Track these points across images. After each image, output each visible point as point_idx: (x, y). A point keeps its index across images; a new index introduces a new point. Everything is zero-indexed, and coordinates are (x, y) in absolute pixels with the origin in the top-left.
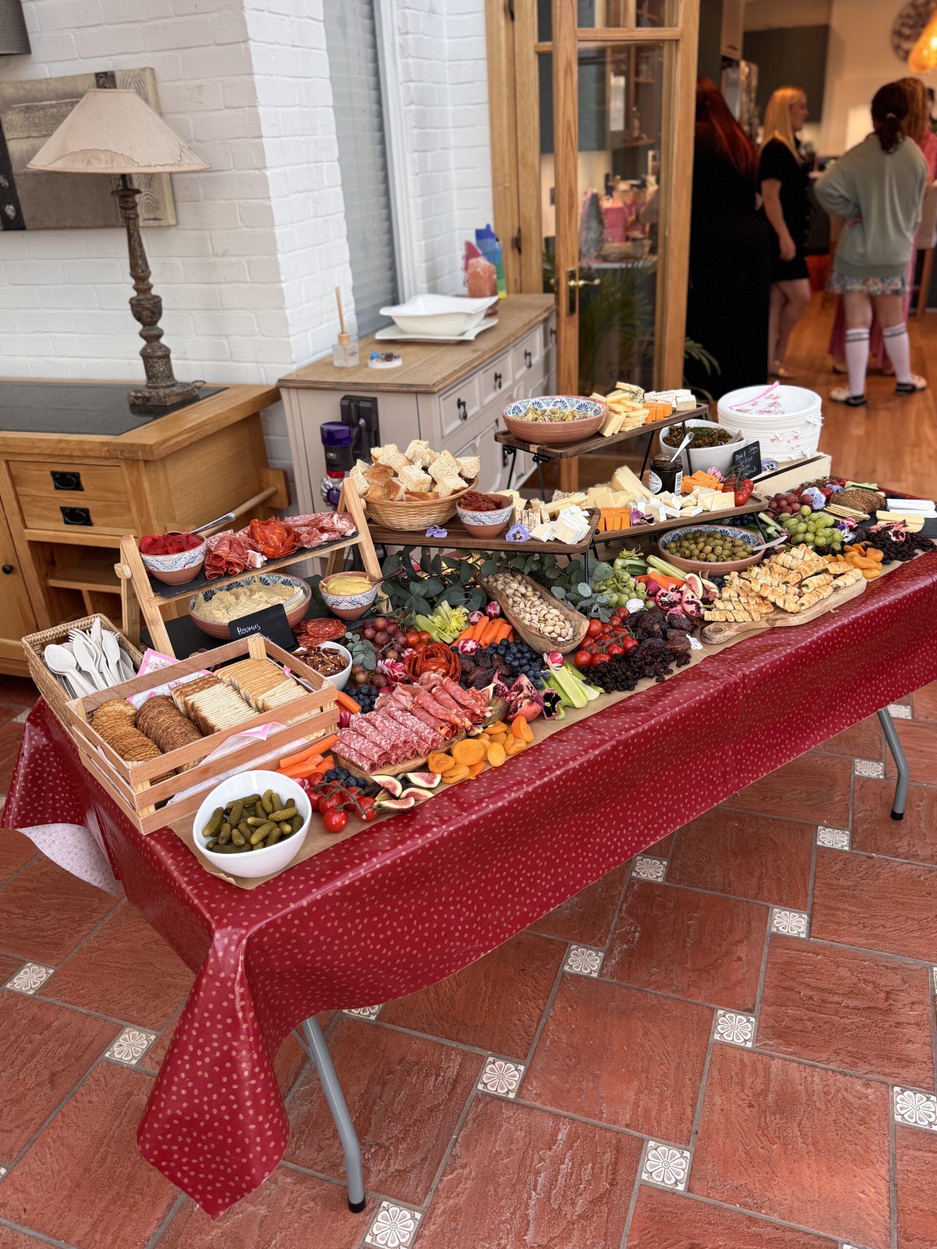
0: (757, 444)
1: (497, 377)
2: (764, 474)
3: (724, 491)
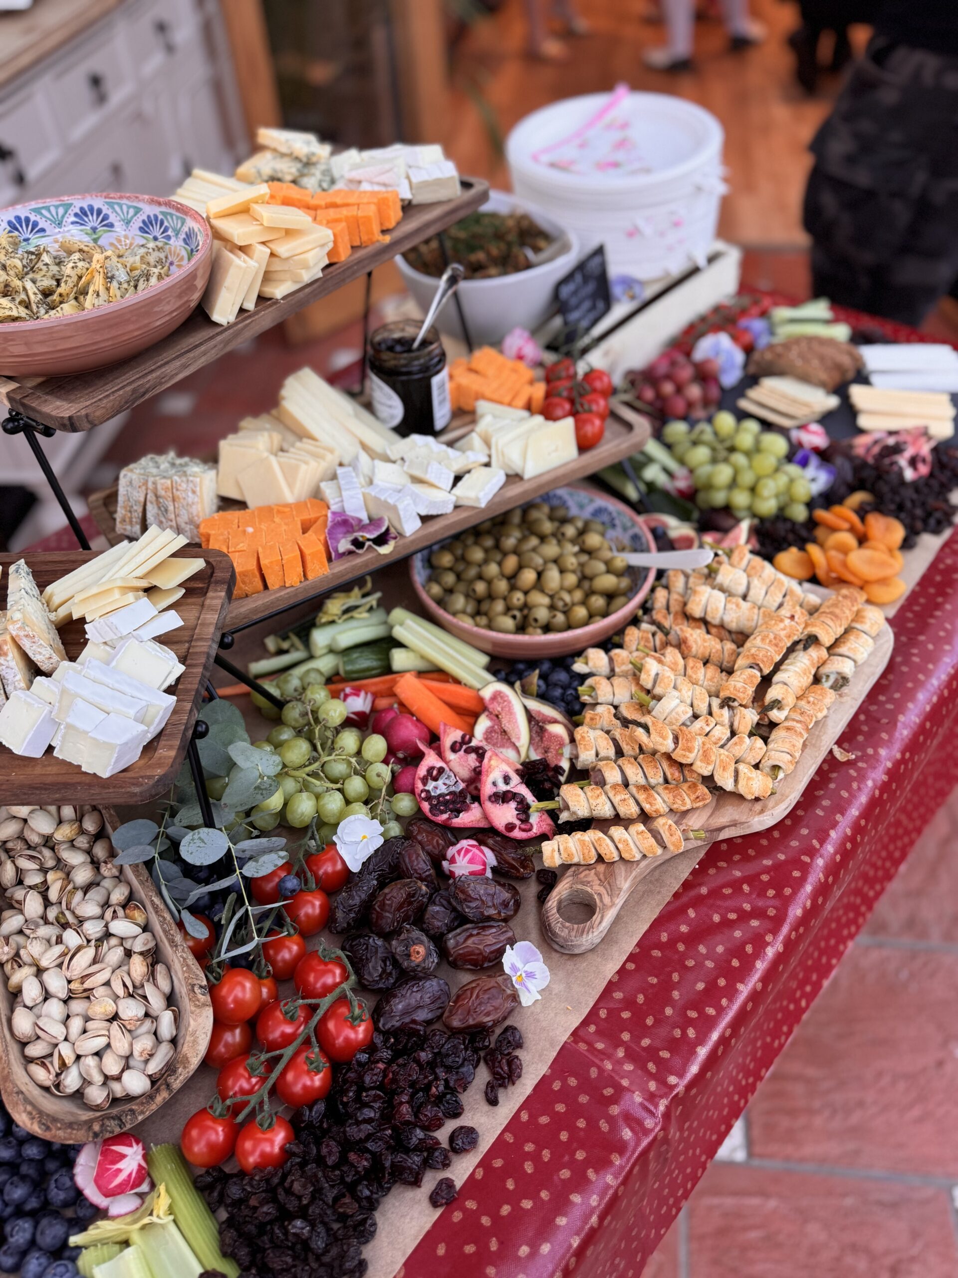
0: (600, 251)
1: (96, 81)
2: (618, 311)
3: (548, 413)
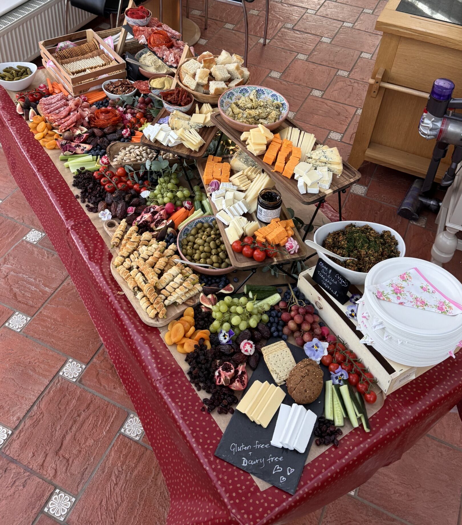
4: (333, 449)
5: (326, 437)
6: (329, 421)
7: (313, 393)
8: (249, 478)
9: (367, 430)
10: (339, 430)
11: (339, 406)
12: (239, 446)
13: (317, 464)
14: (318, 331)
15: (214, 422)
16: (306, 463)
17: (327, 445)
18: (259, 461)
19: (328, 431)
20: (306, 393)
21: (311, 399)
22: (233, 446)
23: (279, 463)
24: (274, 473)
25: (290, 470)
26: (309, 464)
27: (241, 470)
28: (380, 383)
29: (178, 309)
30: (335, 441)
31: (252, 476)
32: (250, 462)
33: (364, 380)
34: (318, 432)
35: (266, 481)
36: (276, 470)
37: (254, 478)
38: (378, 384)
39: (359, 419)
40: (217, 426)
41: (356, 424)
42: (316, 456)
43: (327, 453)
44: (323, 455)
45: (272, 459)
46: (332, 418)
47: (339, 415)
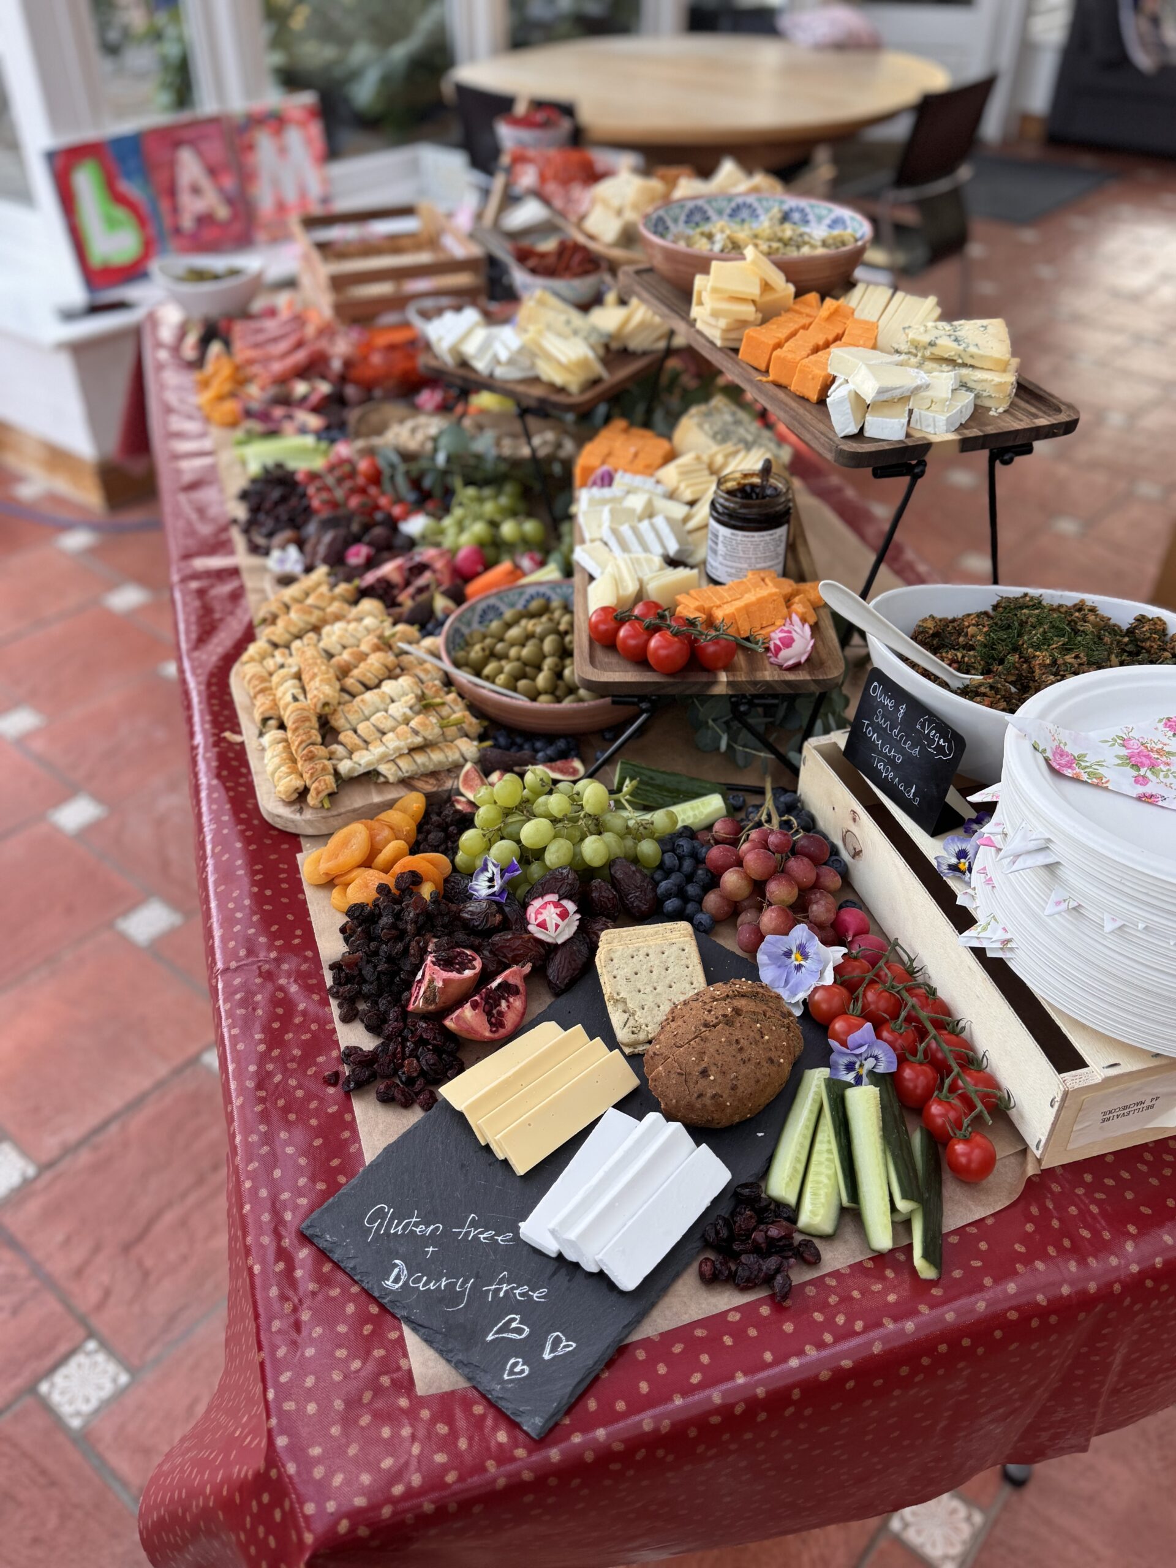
4: (765, 1311)
5: (744, 1258)
6: (779, 1205)
7: (734, 1088)
8: (393, 1335)
9: (924, 1269)
10: (807, 1244)
11: (831, 1161)
12: (399, 1216)
13: (678, 1349)
14: (820, 909)
15: (352, 1126)
16: (636, 1337)
17: (744, 1289)
18: (451, 1286)
19: (758, 1236)
20: (703, 1082)
21: (721, 1107)
22: (380, 1214)
23: (526, 1309)
24: (490, 1338)
25: (557, 1342)
26: (646, 1343)
27: (375, 1300)
28: (1022, 1116)
29: (380, 792)
30: (779, 1279)
31: (407, 1331)
32: (418, 1280)
33: (953, 1088)
34: (717, 1233)
35: (449, 1361)
36: (505, 1328)
37: (412, 1339)
38: (1013, 1114)
39: (902, 1226)
40: (355, 1137)
41: (882, 1237)
42: (686, 1319)
43: (734, 1317)
44: (716, 1323)
45: (505, 1287)
46: (792, 1199)
47: (822, 1192)
